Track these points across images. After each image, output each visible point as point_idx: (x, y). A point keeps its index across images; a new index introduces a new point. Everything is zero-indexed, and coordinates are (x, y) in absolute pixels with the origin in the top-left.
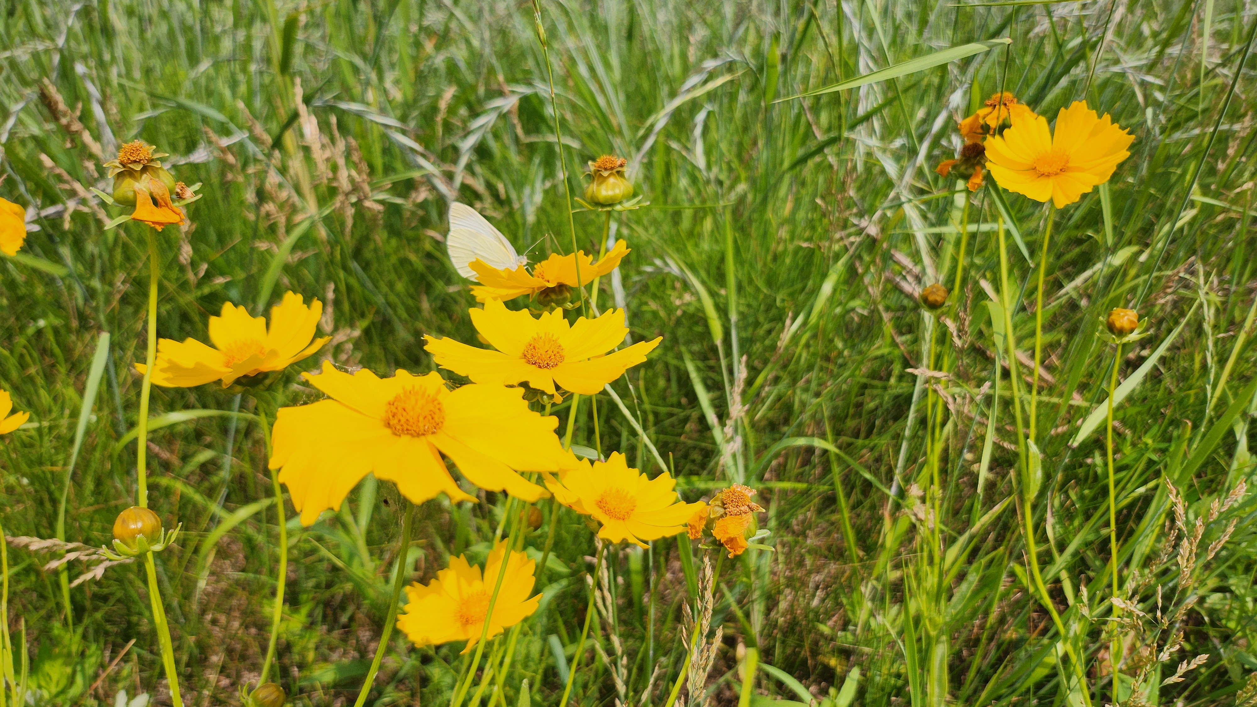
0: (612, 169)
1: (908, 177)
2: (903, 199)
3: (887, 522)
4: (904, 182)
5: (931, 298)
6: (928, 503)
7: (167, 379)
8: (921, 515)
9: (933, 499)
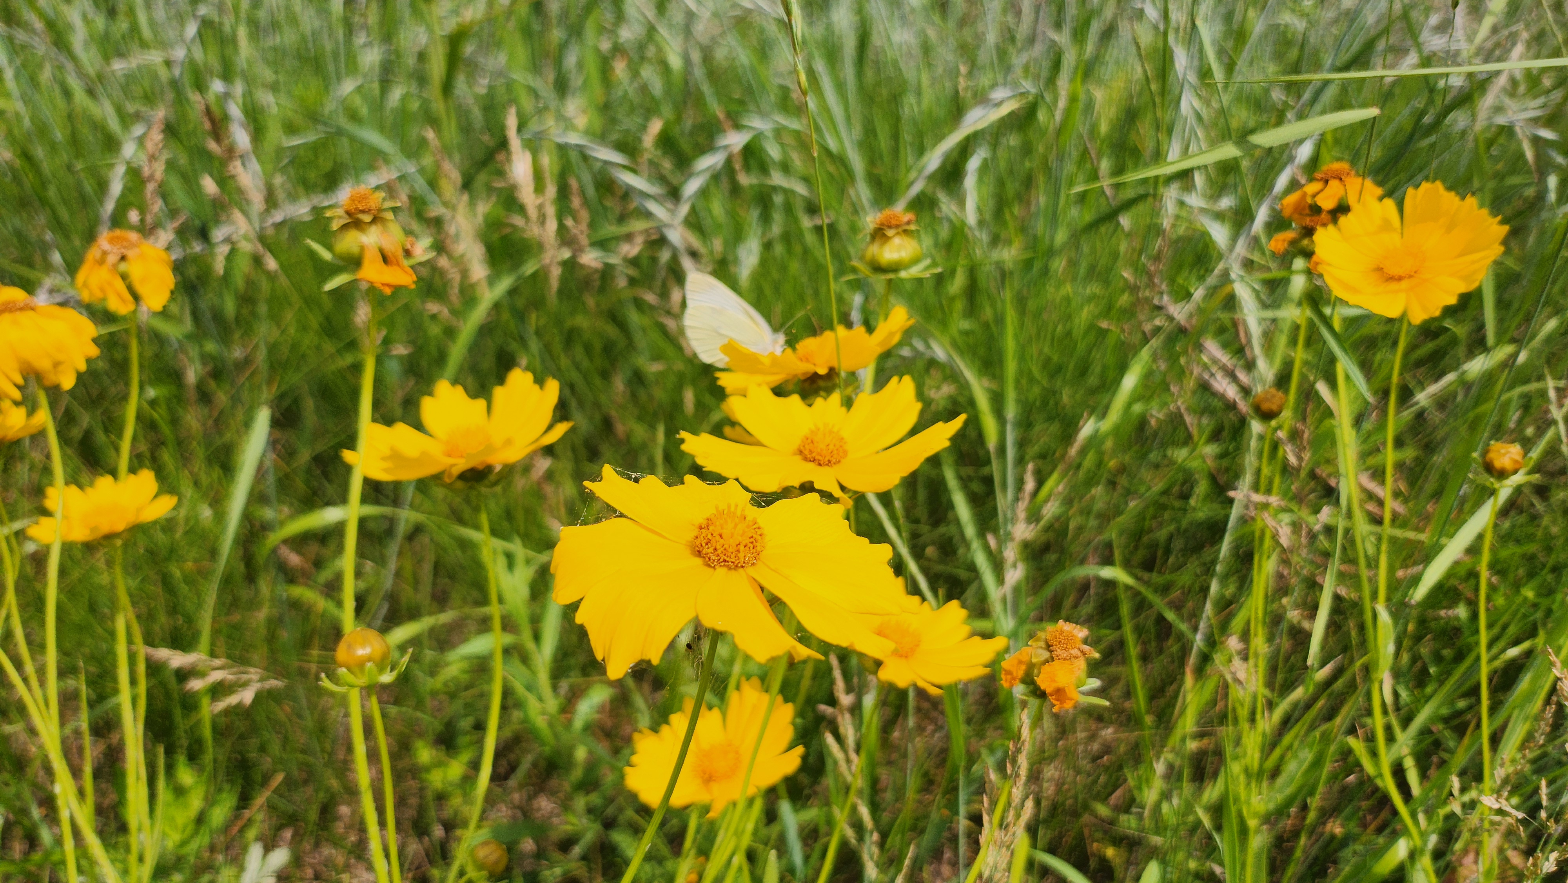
0: (897, 226)
1: (1241, 248)
2: (1233, 276)
3: (1189, 680)
4: (1234, 255)
5: (1265, 406)
6: (1251, 661)
7: (386, 470)
8: (1241, 675)
9: (1257, 655)
